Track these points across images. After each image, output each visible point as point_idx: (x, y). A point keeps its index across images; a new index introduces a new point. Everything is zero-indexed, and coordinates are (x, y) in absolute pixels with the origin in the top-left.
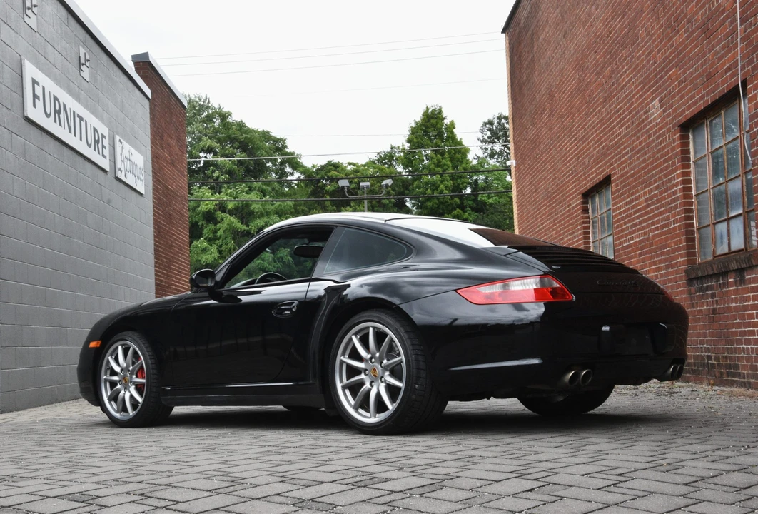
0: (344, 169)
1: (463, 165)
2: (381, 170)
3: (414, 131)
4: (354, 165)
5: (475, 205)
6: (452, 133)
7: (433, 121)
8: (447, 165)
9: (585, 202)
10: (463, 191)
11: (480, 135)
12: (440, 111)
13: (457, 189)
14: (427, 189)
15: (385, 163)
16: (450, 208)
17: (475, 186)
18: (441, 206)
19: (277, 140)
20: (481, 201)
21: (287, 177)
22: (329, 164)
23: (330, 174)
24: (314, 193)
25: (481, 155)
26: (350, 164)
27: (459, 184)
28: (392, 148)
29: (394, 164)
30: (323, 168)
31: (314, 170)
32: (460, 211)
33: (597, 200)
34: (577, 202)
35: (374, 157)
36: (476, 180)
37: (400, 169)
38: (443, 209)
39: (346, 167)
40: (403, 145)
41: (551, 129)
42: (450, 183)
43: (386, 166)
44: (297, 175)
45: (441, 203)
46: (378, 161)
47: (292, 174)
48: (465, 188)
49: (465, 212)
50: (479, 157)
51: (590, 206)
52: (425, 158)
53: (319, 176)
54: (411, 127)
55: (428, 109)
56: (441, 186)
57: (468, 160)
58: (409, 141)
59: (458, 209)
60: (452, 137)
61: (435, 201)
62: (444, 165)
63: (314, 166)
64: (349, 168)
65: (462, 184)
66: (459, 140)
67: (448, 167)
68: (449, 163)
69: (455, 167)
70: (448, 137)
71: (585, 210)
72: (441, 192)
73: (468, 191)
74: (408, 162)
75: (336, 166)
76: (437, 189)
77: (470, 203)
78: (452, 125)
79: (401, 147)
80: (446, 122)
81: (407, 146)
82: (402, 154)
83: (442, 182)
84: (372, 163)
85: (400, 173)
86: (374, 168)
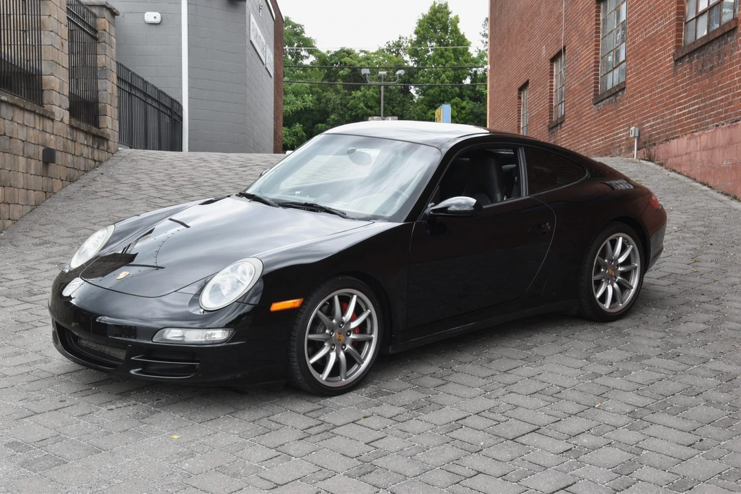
0: (356, 56)
1: (464, 58)
2: (390, 58)
3: (421, 24)
4: (365, 52)
5: (473, 95)
6: (456, 26)
7: (439, 15)
8: (450, 57)
9: (520, 94)
10: (463, 81)
11: (482, 30)
12: (446, 7)
13: (458, 79)
14: (430, 78)
15: (393, 52)
16: (450, 97)
17: (475, 78)
18: (442, 94)
19: (295, 26)
20: (478, 91)
21: (302, 60)
22: (342, 50)
23: (343, 60)
24: (327, 77)
25: (482, 49)
26: (362, 51)
27: (459, 75)
28: (400, 38)
29: (401, 53)
30: (336, 54)
31: (329, 55)
32: (459, 99)
33: (525, 92)
34: (516, 93)
35: (384, 46)
36: (476, 72)
37: (407, 58)
38: (444, 97)
39: (358, 54)
40: (411, 36)
41: (508, 50)
42: (451, 73)
43: (394, 54)
44: (312, 58)
45: (442, 91)
46: (387, 50)
47: (307, 57)
48: (465, 78)
49: (464, 100)
50: (480, 51)
51: (522, 95)
52: (430, 49)
53: (333, 61)
54: (419, 20)
55: (435, 3)
56: (443, 76)
57: (469, 53)
58: (416, 33)
59: (457, 98)
60: (456, 31)
61: (437, 88)
62: (448, 56)
63: (328, 52)
64: (362, 55)
65: (463, 74)
66: (462, 33)
67: (451, 59)
68: (452, 55)
69: (457, 59)
70: (452, 31)
71: (520, 98)
72: (443, 82)
73: (468, 81)
74: (414, 53)
75: (349, 53)
76: (439, 78)
77: (469, 92)
78: (457, 20)
79: (409, 38)
80: (451, 16)
81: (414, 37)
82: (409, 45)
83: (444, 72)
84: (381, 51)
85: (406, 62)
86: (383, 56)
